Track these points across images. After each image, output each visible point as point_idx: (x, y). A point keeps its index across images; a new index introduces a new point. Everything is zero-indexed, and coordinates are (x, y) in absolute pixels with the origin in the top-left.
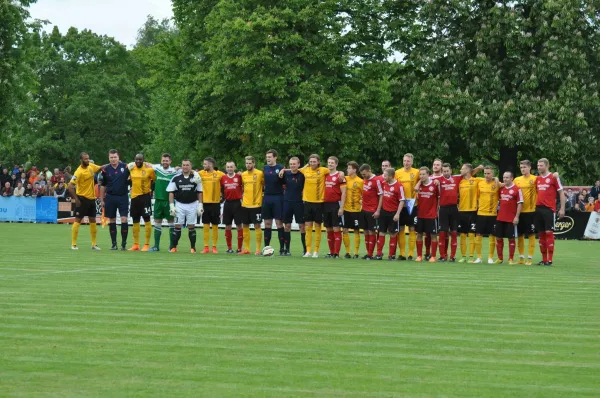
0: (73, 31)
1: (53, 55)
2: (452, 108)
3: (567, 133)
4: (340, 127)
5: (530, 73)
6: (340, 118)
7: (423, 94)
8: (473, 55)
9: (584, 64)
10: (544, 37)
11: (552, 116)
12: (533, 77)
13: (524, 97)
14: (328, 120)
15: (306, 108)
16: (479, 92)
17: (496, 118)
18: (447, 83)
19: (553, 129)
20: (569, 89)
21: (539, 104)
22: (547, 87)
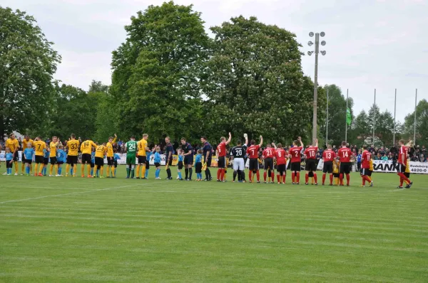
0: (64, 85)
1: (56, 95)
2: (227, 116)
3: (273, 126)
4: (183, 124)
5: (258, 103)
6: (182, 120)
7: (216, 111)
8: (236, 96)
9: (280, 99)
10: (263, 88)
11: (267, 120)
12: (260, 104)
13: (256, 112)
14: (178, 121)
15: (169, 116)
16: (238, 110)
17: (245, 121)
18: (226, 106)
19: (268, 125)
20: (273, 109)
21: (262, 115)
22: (265, 108)
